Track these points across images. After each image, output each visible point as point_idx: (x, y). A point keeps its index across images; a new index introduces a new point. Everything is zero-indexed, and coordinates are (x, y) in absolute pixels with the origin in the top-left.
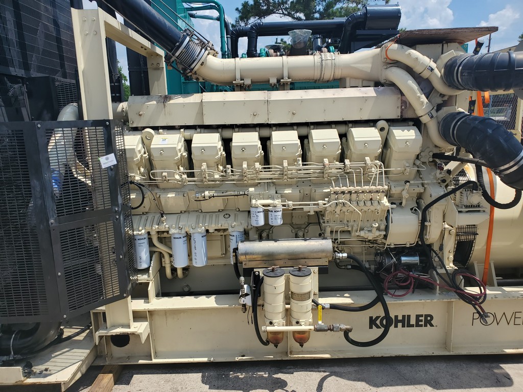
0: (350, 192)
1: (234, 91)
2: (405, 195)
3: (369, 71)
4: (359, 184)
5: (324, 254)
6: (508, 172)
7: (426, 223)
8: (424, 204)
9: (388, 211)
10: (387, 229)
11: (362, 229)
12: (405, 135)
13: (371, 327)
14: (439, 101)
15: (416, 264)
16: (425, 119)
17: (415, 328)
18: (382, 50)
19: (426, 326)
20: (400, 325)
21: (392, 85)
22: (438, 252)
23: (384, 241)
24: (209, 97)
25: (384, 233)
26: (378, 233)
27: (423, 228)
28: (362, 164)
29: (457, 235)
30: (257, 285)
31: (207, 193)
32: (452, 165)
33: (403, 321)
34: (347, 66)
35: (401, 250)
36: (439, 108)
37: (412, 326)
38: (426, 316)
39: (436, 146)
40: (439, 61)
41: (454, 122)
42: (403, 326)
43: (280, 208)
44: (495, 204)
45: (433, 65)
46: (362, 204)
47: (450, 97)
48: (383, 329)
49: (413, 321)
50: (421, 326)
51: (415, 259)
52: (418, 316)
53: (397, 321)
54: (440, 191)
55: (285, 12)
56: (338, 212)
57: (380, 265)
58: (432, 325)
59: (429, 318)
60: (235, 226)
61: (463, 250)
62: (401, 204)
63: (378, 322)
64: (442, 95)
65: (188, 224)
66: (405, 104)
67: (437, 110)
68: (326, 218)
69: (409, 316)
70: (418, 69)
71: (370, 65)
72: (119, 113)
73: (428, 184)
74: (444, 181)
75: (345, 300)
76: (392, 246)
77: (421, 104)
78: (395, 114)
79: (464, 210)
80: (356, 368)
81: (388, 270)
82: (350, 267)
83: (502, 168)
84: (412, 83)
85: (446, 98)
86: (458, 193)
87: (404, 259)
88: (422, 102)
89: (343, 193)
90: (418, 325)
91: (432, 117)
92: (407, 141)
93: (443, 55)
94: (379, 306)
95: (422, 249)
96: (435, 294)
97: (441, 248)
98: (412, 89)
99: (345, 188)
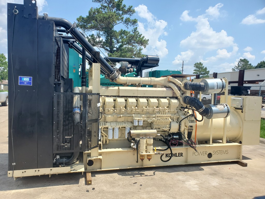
0: (161, 116)
1: (124, 86)
2: (175, 118)
3: (163, 83)
4: (163, 114)
5: (154, 134)
6: (201, 111)
7: (180, 126)
8: (179, 120)
9: (171, 122)
10: (170, 127)
11: (164, 127)
12: (174, 101)
13: (166, 157)
14: (182, 92)
15: (178, 138)
16: (179, 97)
17: (178, 157)
18: (167, 78)
19: (181, 156)
20: (174, 156)
21: (170, 87)
22: (183, 134)
23: (169, 131)
24: (121, 88)
25: (169, 128)
26: (168, 128)
27: (180, 127)
28: (164, 109)
29: (188, 130)
30: (137, 143)
31: (122, 115)
32: (186, 110)
33: (175, 155)
34: (158, 81)
35: (174, 134)
36: (182, 94)
37: (177, 156)
38: (181, 153)
39: (182, 105)
40: (182, 82)
41: (187, 99)
42: (175, 157)
43: (142, 120)
44: (197, 120)
45: (181, 83)
46: (164, 120)
47: (185, 92)
48: (169, 158)
49: (177, 155)
50: (180, 156)
51: (177, 137)
52: (179, 153)
53: (173, 155)
54: (184, 117)
55: (101, 46)
56: (158, 122)
57: (167, 139)
58: (182, 156)
59: (182, 154)
60: (128, 126)
61: (190, 134)
62: (173, 120)
63: (168, 155)
64: (183, 91)
65: (114, 125)
66: (174, 93)
67: (182, 95)
68: (154, 124)
69: (176, 153)
70: (177, 84)
71: (164, 82)
72: (89, 91)
73: (180, 115)
74: (184, 114)
75: (159, 148)
76: (171, 133)
77: (178, 93)
78: (171, 96)
79: (190, 122)
80: (163, 170)
81: (169, 141)
82: (158, 140)
83: (199, 110)
84: (176, 87)
85: (184, 92)
86: (188, 117)
87: (175, 137)
88: (179, 93)
89: (159, 116)
90: (179, 156)
91: (181, 97)
92: (175, 103)
93: (183, 81)
94: (169, 149)
95: (179, 134)
96: (183, 146)
97: (184, 133)
98: (176, 89)
99: (160, 115)
